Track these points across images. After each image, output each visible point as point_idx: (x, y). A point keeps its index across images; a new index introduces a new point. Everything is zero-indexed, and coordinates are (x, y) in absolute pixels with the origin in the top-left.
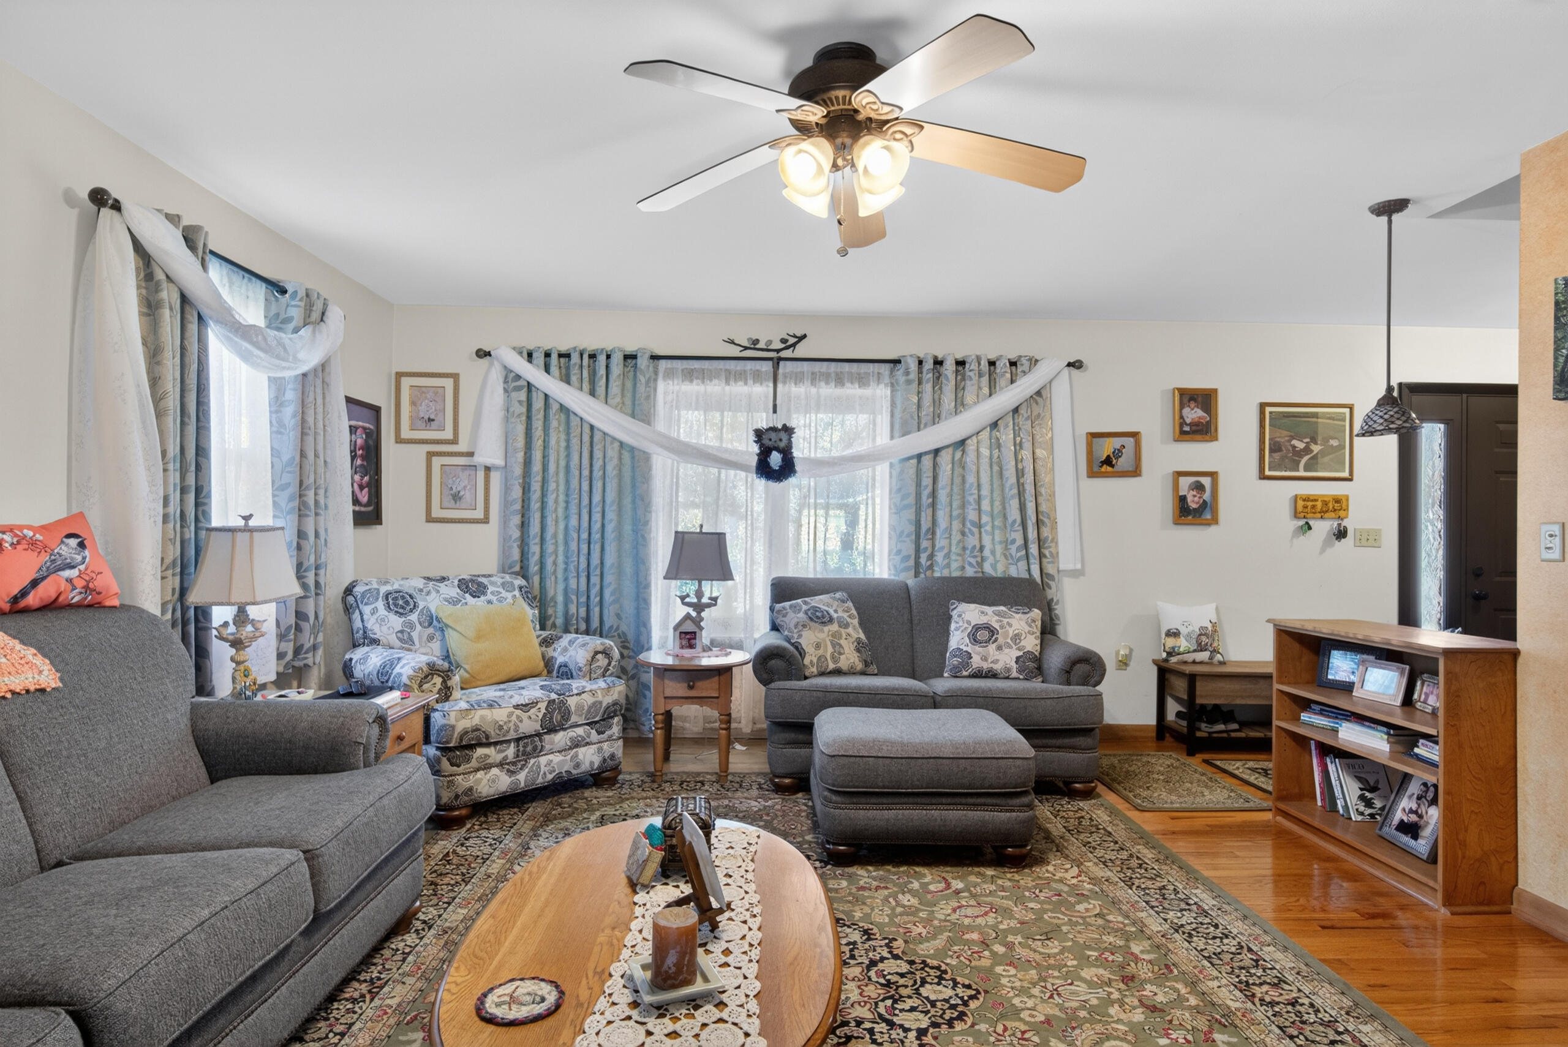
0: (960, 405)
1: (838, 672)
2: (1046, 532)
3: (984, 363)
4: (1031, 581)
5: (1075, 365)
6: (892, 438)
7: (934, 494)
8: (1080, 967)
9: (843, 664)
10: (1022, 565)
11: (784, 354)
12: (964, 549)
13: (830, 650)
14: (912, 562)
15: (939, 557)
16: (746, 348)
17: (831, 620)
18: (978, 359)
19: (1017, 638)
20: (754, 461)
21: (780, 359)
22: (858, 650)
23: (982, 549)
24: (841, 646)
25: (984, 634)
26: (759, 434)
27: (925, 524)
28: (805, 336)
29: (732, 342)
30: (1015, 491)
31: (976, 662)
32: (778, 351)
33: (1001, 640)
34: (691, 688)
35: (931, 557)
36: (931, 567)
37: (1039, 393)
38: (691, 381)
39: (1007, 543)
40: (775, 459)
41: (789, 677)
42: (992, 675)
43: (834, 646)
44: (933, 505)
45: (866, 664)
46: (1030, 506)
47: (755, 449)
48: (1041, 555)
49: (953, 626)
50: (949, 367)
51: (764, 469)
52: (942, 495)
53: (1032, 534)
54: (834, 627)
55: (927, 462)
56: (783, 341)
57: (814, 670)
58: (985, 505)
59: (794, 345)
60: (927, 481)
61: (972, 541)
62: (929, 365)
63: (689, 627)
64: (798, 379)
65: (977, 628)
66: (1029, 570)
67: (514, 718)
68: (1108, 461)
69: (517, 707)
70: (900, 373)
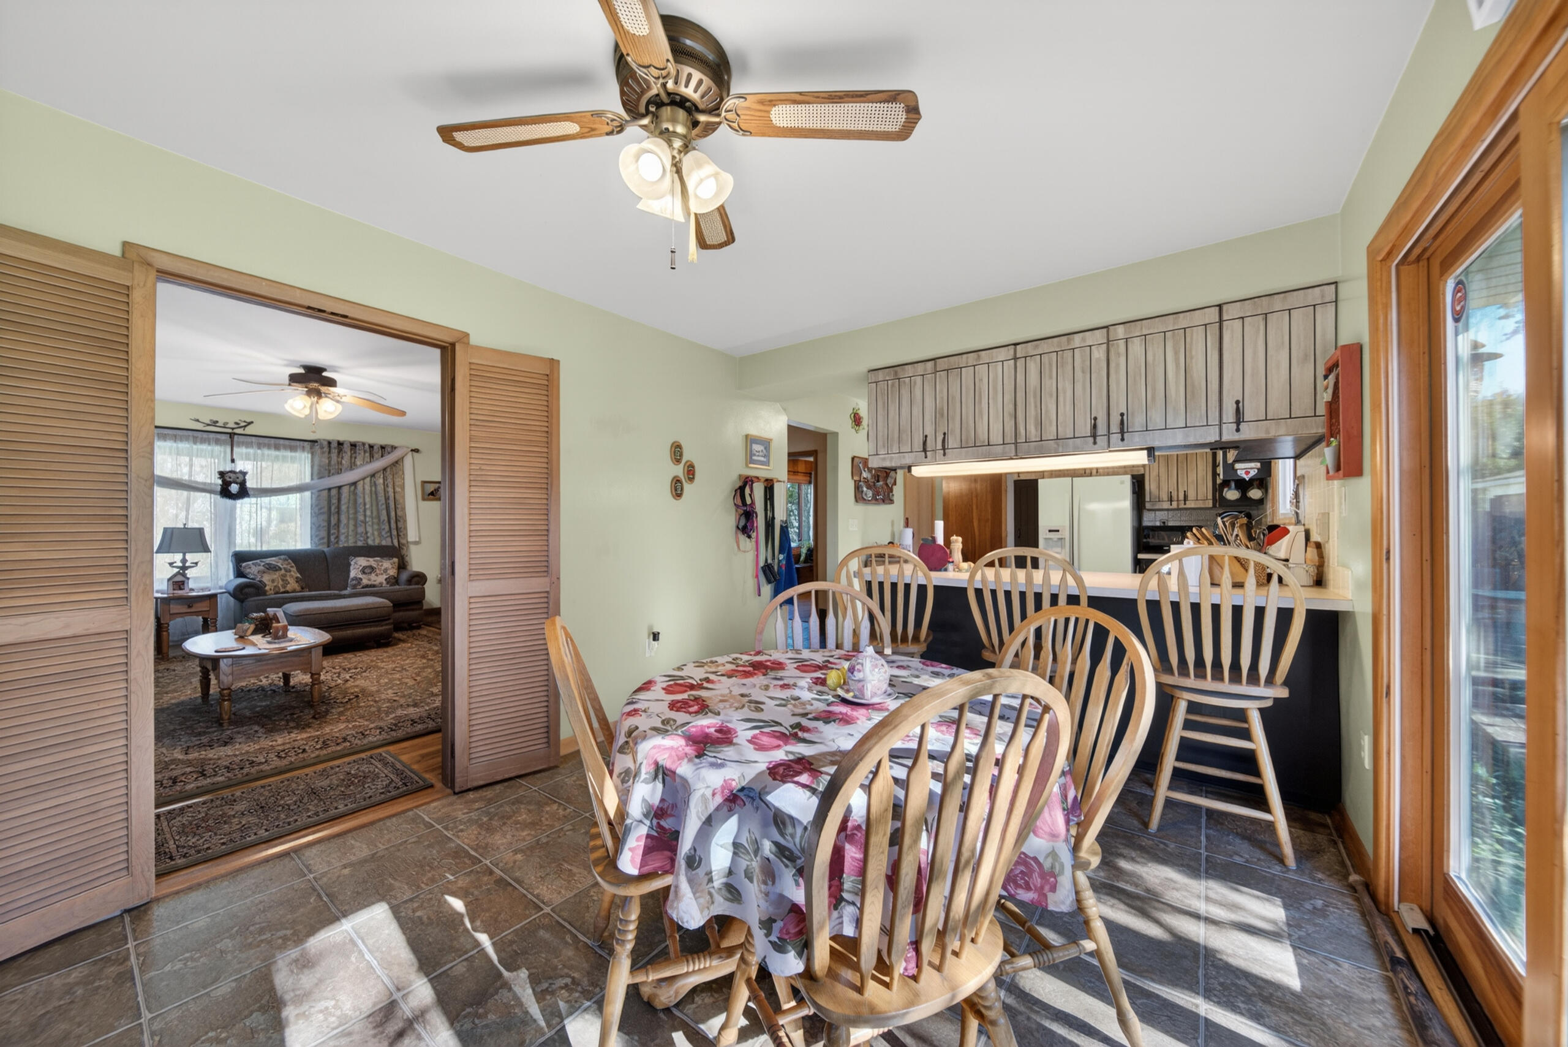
0: (352, 466)
2: (400, 525)
3: (367, 446)
4: (393, 546)
5: (416, 451)
6: (312, 479)
7: (339, 507)
9: (289, 589)
10: (389, 539)
11: (236, 431)
12: (356, 534)
13: (281, 583)
14: (325, 540)
15: (342, 538)
16: (208, 425)
18: (364, 444)
19: (385, 571)
20: (217, 488)
21: (235, 434)
22: (297, 582)
23: (366, 533)
24: (287, 581)
25: (368, 570)
26: (221, 474)
27: (333, 521)
28: (252, 422)
29: (198, 421)
30: (384, 506)
31: (365, 582)
32: (233, 429)
33: (377, 572)
35: (337, 537)
36: (337, 542)
37: (397, 462)
38: (165, 441)
39: (380, 530)
40: (234, 488)
41: (257, 595)
42: (373, 586)
43: (283, 581)
44: (338, 513)
45: (301, 587)
46: (393, 514)
47: (218, 482)
48: (398, 535)
49: (351, 568)
50: (346, 447)
51: (225, 493)
52: (344, 508)
53: (393, 525)
54: (282, 573)
55: (334, 492)
56: (236, 423)
57: (272, 590)
58: (368, 513)
59: (245, 426)
60: (334, 501)
61: (361, 530)
62: (334, 445)
63: (179, 578)
64: (248, 445)
65: (364, 568)
66: (392, 542)
68: (432, 494)
70: (317, 447)
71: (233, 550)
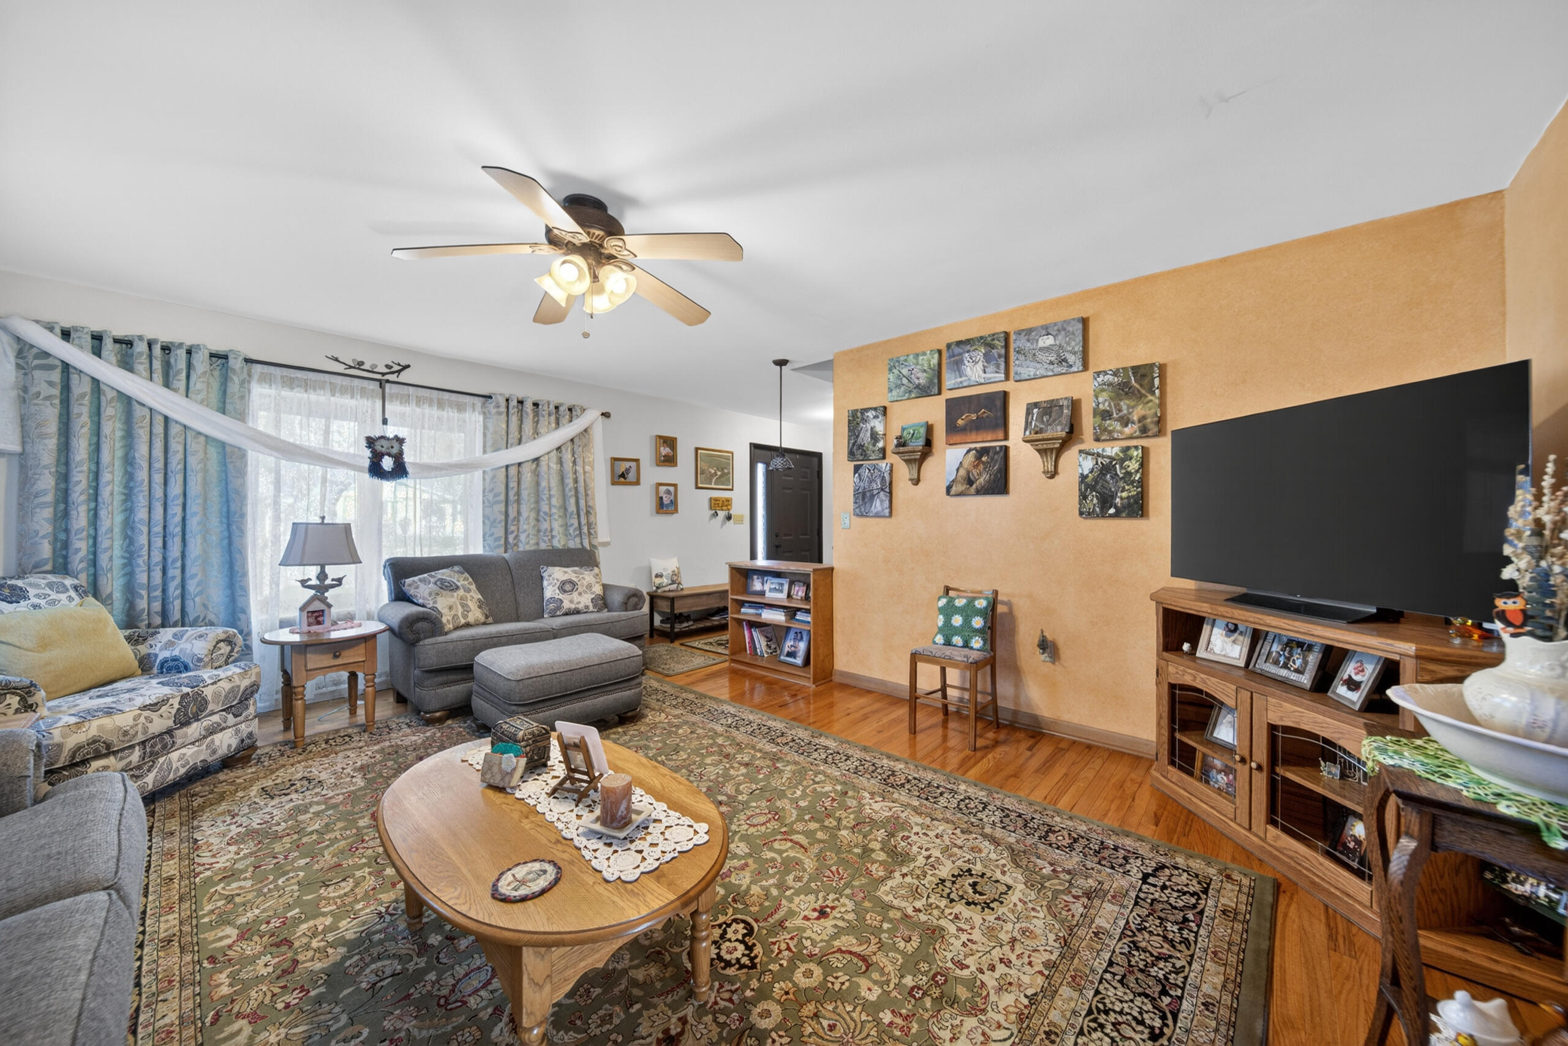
0: (536, 434)
1: (468, 625)
2: (592, 519)
3: (552, 407)
4: (583, 549)
5: (606, 415)
6: (485, 452)
7: (518, 494)
8: (702, 760)
9: (471, 619)
10: (578, 540)
11: (387, 377)
12: (539, 531)
13: (460, 610)
14: (502, 542)
15: (523, 537)
16: (351, 367)
17: (457, 588)
18: (549, 403)
19: (589, 586)
20: (367, 463)
21: (388, 381)
22: (480, 607)
23: (551, 530)
24: (467, 606)
25: (568, 586)
26: (371, 442)
27: (512, 513)
28: (408, 366)
29: (336, 360)
30: (573, 493)
31: (567, 605)
32: (383, 374)
33: (580, 590)
34: (336, 657)
35: (517, 537)
36: (516, 545)
37: (586, 431)
38: (292, 388)
39: (566, 526)
40: (387, 463)
41: (433, 634)
42: (577, 612)
43: (463, 607)
44: (518, 502)
45: (487, 617)
46: (582, 503)
47: (368, 453)
48: (590, 533)
49: (545, 583)
50: (529, 406)
51: (376, 470)
52: (525, 494)
53: (584, 521)
54: (461, 592)
55: (513, 471)
56: (387, 366)
57: (451, 626)
58: (554, 501)
59: (399, 372)
60: (513, 484)
61: (545, 526)
62: (513, 403)
63: (317, 606)
64: (405, 400)
65: (564, 583)
66: (582, 543)
67: (142, 720)
68: (623, 475)
69: (144, 708)
70: (491, 405)
71: (386, 556)
